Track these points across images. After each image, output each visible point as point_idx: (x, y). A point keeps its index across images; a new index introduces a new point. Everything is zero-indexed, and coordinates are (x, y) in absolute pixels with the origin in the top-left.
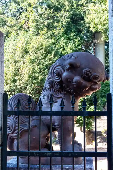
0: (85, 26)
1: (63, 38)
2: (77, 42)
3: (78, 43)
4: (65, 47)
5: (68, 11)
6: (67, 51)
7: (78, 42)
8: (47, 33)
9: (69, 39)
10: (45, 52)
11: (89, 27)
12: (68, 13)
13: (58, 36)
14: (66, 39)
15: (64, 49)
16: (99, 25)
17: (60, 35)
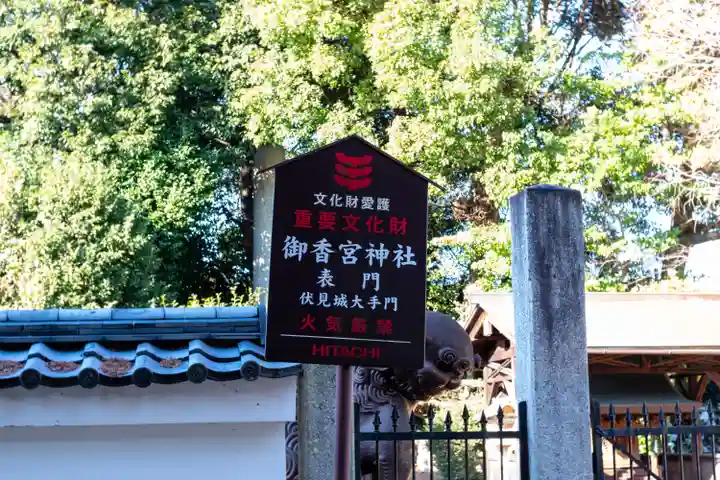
0: (227, 123)
1: (149, 165)
2: (201, 179)
3: (203, 183)
4: (158, 198)
5: (167, 68)
6: (166, 210)
7: (204, 179)
8: (91, 142)
9: (171, 167)
10: (99, 218)
11: (241, 129)
12: (170, 76)
13: (132, 155)
14: (161, 169)
15: (154, 205)
16: (278, 126)
17: (139, 150)
